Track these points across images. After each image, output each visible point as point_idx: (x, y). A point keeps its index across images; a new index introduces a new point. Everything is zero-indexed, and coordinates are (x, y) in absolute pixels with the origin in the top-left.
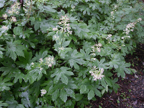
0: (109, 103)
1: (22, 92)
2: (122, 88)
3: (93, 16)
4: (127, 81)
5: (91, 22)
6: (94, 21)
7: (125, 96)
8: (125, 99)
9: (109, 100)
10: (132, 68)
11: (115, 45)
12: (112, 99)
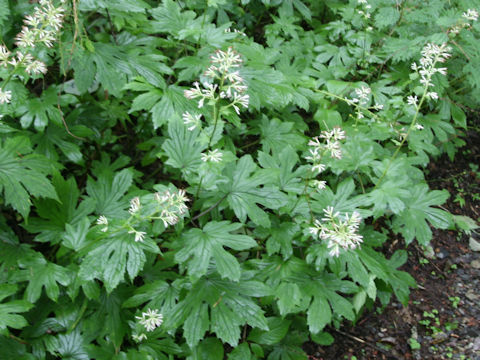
0: (380, 353)
1: (60, 336)
2: (425, 296)
3: (281, 5)
4: (442, 268)
5: (277, 33)
6: (291, 29)
7: (438, 323)
8: (438, 334)
9: (378, 344)
10: (455, 214)
11: (385, 125)
12: (390, 339)
